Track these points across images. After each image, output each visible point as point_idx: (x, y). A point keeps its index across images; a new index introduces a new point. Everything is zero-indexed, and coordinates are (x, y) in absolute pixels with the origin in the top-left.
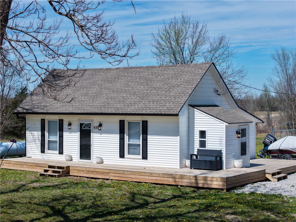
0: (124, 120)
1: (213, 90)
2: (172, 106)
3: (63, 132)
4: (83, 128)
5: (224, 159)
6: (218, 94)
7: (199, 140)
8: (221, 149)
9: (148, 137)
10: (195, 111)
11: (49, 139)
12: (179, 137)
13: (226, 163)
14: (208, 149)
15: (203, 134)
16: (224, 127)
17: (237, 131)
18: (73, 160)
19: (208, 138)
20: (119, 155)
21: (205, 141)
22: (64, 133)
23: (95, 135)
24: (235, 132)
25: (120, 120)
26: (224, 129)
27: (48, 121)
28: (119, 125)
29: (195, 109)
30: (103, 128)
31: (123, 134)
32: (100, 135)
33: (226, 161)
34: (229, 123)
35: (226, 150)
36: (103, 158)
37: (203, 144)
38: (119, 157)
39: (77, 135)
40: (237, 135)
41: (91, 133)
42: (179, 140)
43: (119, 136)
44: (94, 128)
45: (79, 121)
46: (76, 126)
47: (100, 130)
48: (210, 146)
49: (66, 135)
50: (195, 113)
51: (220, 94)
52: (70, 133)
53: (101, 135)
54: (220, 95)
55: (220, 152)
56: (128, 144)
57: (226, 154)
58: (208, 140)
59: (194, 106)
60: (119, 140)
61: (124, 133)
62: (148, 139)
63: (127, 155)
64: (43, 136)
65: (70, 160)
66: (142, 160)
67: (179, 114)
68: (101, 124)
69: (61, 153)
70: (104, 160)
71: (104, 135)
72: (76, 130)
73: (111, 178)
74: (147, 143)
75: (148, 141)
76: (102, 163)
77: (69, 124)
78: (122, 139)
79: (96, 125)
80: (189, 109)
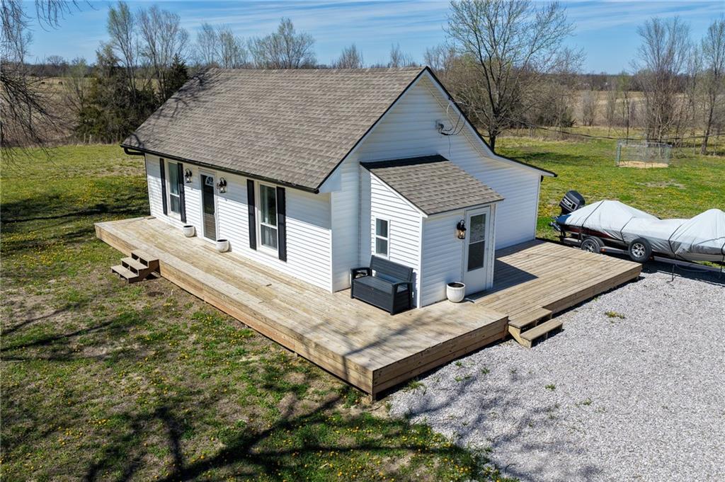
0: (253, 181)
1: (433, 125)
3: (183, 185)
4: (206, 184)
5: (418, 286)
6: (442, 133)
7: (377, 239)
8: (412, 266)
9: (287, 220)
10: (371, 177)
11: (171, 194)
12: (331, 231)
13: (422, 295)
14: (392, 260)
15: (383, 227)
16: (420, 220)
17: (459, 224)
18: (198, 236)
19: (392, 237)
20: (249, 242)
21: (387, 241)
22: (185, 187)
23: (219, 200)
24: (455, 226)
25: (247, 180)
26: (420, 225)
27: (169, 163)
28: (246, 188)
29: (372, 174)
30: (228, 189)
31: (253, 206)
32: (225, 201)
33: (422, 292)
34: (428, 214)
35: (423, 268)
36: (231, 243)
37: (383, 247)
38: (249, 246)
39: (198, 193)
40: (457, 233)
41: (214, 195)
42: (330, 237)
43: (247, 208)
44: (217, 186)
45: (199, 170)
46: (196, 179)
47: (222, 192)
48: (395, 255)
49: (187, 189)
50: (372, 181)
51: (446, 132)
52: (192, 189)
54: (447, 135)
55: (410, 273)
56: (262, 225)
57: (423, 277)
58: (391, 241)
59: (370, 166)
60: (247, 216)
62: (287, 225)
63: (260, 246)
64: (164, 187)
65: (193, 234)
66: (279, 261)
67: (319, 189)
68: (225, 182)
69: (184, 220)
70: (232, 247)
71: (229, 202)
72: (198, 185)
73: (206, 300)
74: (285, 231)
75: (287, 229)
76: (229, 250)
77: (187, 173)
78: (252, 215)
79: (219, 182)
80: (360, 172)
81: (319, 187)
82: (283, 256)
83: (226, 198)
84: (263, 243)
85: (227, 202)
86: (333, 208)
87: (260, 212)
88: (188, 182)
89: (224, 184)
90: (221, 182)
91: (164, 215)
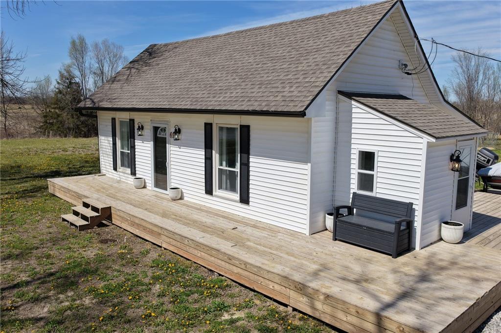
0: (212, 124)
1: (396, 64)
2: (295, 93)
3: (134, 140)
4: (158, 135)
5: (418, 224)
6: (406, 73)
7: (359, 173)
8: (411, 201)
9: (251, 160)
10: (353, 106)
11: (122, 150)
12: (309, 165)
13: (422, 235)
14: (378, 196)
15: (367, 159)
16: (424, 147)
17: (452, 156)
18: (147, 187)
19: (381, 169)
20: (204, 188)
21: (373, 175)
22: (136, 141)
23: (172, 148)
24: (448, 157)
25: (205, 123)
26: (424, 152)
27: (120, 121)
28: (203, 132)
29: (353, 102)
30: (182, 136)
31: (210, 150)
32: (178, 149)
33: (422, 229)
34: (436, 138)
35: (425, 202)
36: (184, 191)
37: (366, 182)
38: (204, 192)
39: (149, 145)
40: (451, 165)
41: (167, 145)
42: (308, 172)
43: (204, 153)
44: (170, 135)
45: (152, 123)
46: (148, 132)
47: (176, 140)
48: (382, 190)
49: (138, 143)
50: (354, 110)
51: (410, 72)
52: (143, 142)
53: (180, 148)
54: (411, 74)
55: (409, 208)
56: (219, 169)
57: (424, 213)
58: (379, 175)
59: (350, 95)
60: (204, 161)
61: (212, 149)
62: (251, 164)
63: (216, 191)
64: (114, 144)
65: (142, 187)
66: (240, 205)
67: (306, 111)
68: (179, 129)
69: (133, 173)
70: (185, 195)
71: (183, 149)
72: (150, 138)
73: (164, 246)
74: (248, 171)
75: (251, 169)
76: (181, 198)
77: (139, 127)
78: (208, 159)
79: (173, 130)
80: (337, 102)
81: (306, 109)
82: (245, 199)
83: (180, 146)
84: (220, 187)
85: (181, 150)
86: (313, 140)
87: (218, 155)
88: (140, 135)
89: (178, 131)
90: (176, 130)
91: (113, 171)
